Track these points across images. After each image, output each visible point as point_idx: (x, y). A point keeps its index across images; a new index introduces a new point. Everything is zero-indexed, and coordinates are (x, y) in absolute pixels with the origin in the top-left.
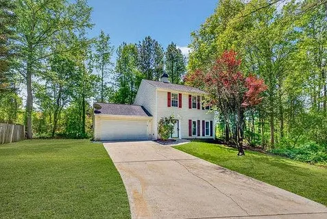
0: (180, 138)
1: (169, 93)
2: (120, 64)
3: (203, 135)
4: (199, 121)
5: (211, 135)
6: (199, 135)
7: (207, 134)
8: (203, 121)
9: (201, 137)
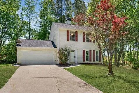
0: (76, 63)
1: (68, 31)
2: (41, 12)
3: (94, 61)
4: (91, 51)
5: (100, 61)
6: (91, 61)
7: (97, 60)
8: (94, 51)
9: (92, 62)
